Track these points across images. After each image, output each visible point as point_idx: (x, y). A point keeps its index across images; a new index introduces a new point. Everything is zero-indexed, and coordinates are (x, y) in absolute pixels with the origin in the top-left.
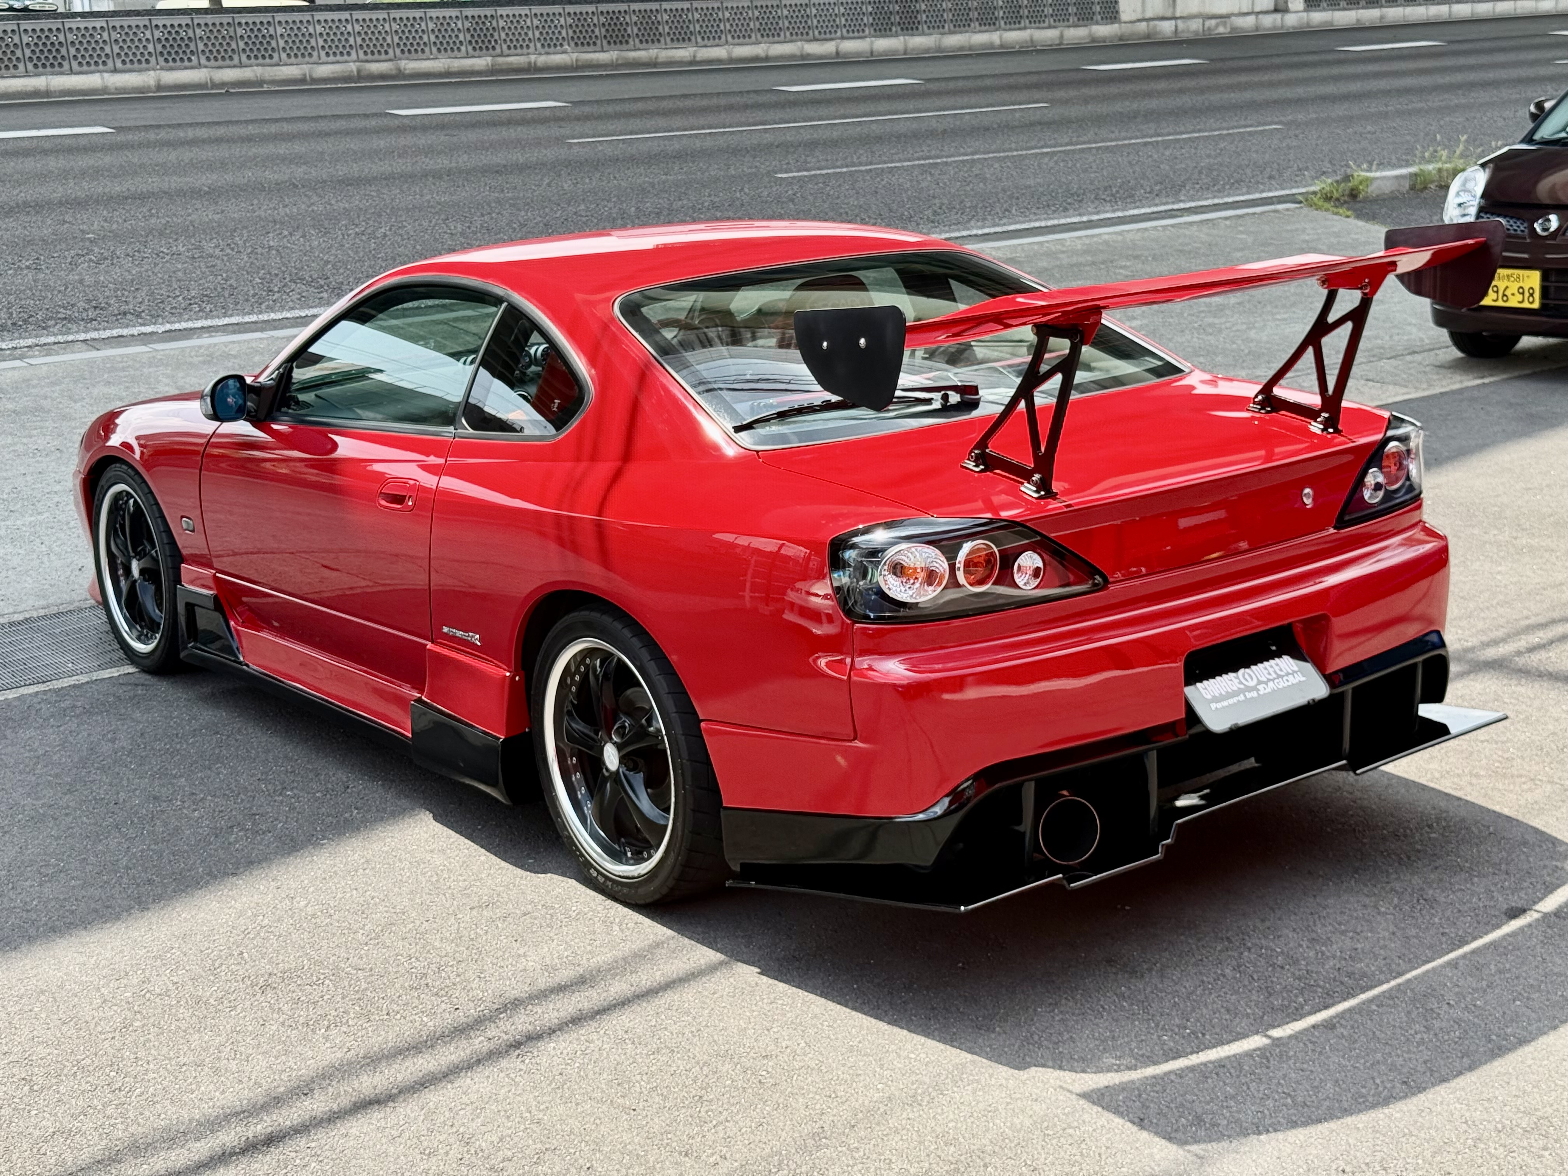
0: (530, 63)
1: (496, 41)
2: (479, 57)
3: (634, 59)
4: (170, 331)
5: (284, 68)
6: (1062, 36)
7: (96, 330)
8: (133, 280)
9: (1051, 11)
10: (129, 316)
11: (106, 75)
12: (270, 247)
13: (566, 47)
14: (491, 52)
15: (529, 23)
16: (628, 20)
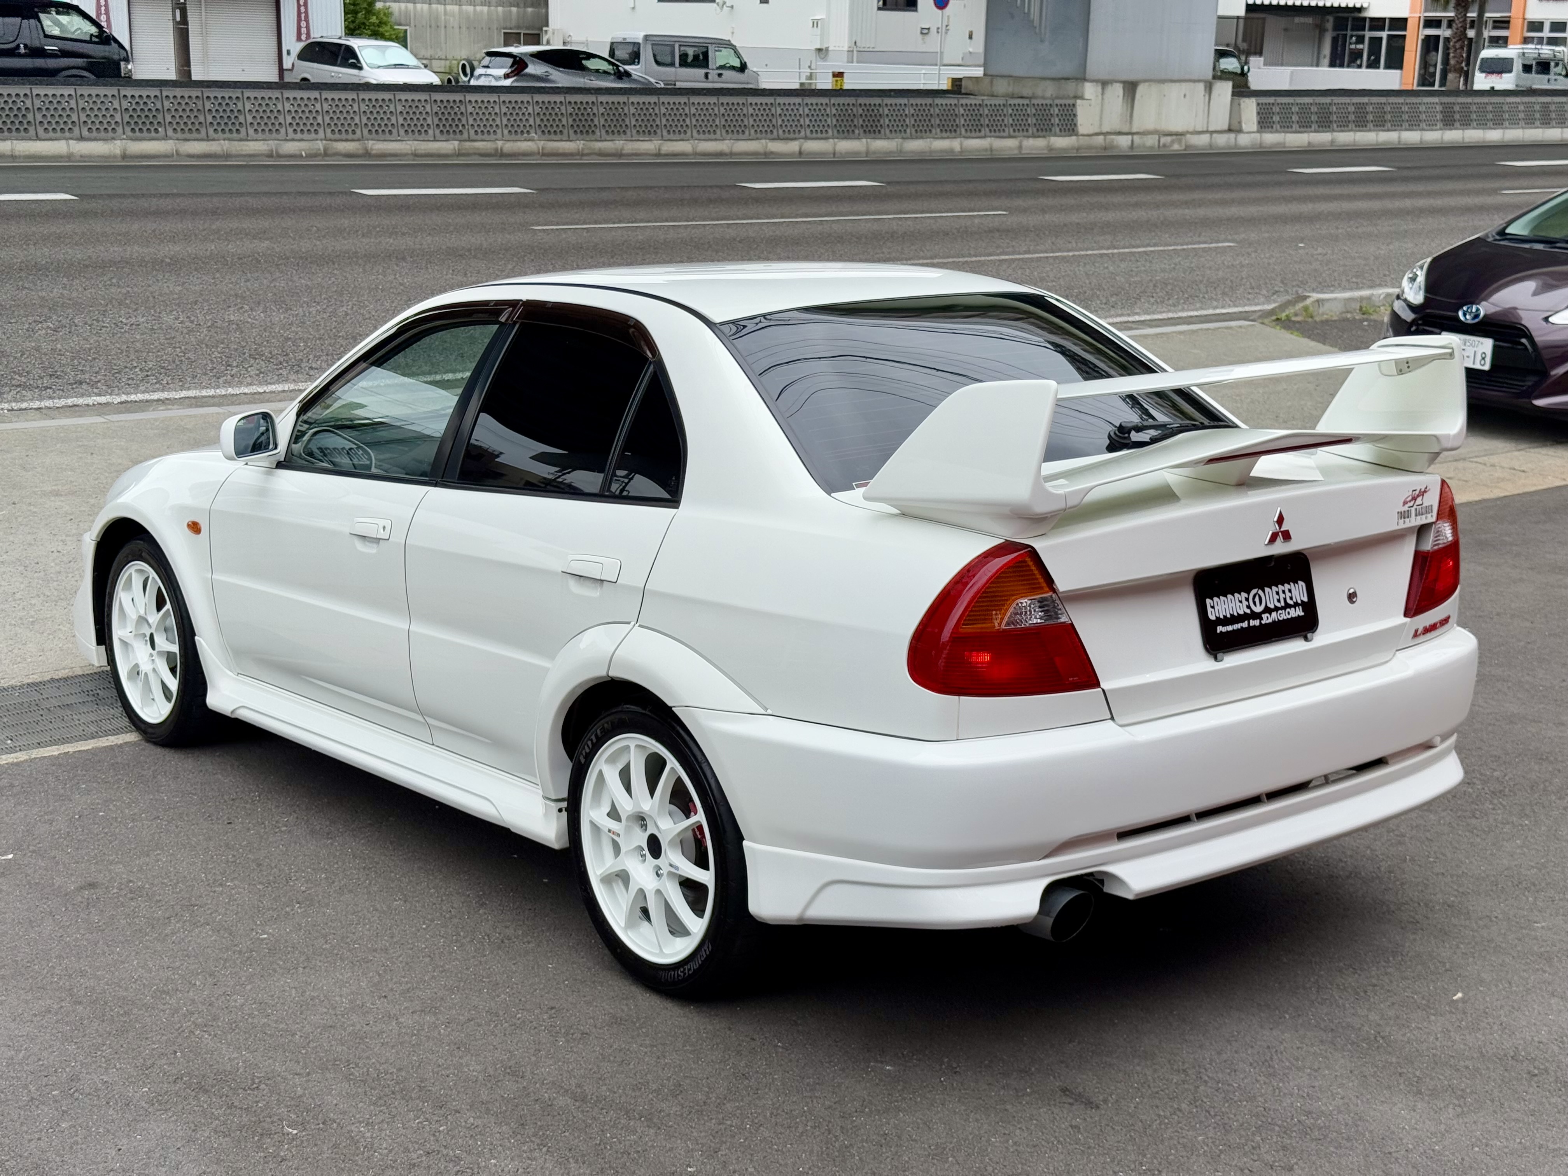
0: (496, 149)
1: (463, 125)
2: (447, 140)
3: (600, 149)
4: (126, 402)
5: (251, 143)
6: (1020, 147)
7: (50, 398)
8: (90, 349)
9: (1011, 121)
10: (84, 386)
11: (71, 142)
12: (230, 321)
13: (534, 135)
14: (458, 136)
15: (497, 110)
16: (595, 111)
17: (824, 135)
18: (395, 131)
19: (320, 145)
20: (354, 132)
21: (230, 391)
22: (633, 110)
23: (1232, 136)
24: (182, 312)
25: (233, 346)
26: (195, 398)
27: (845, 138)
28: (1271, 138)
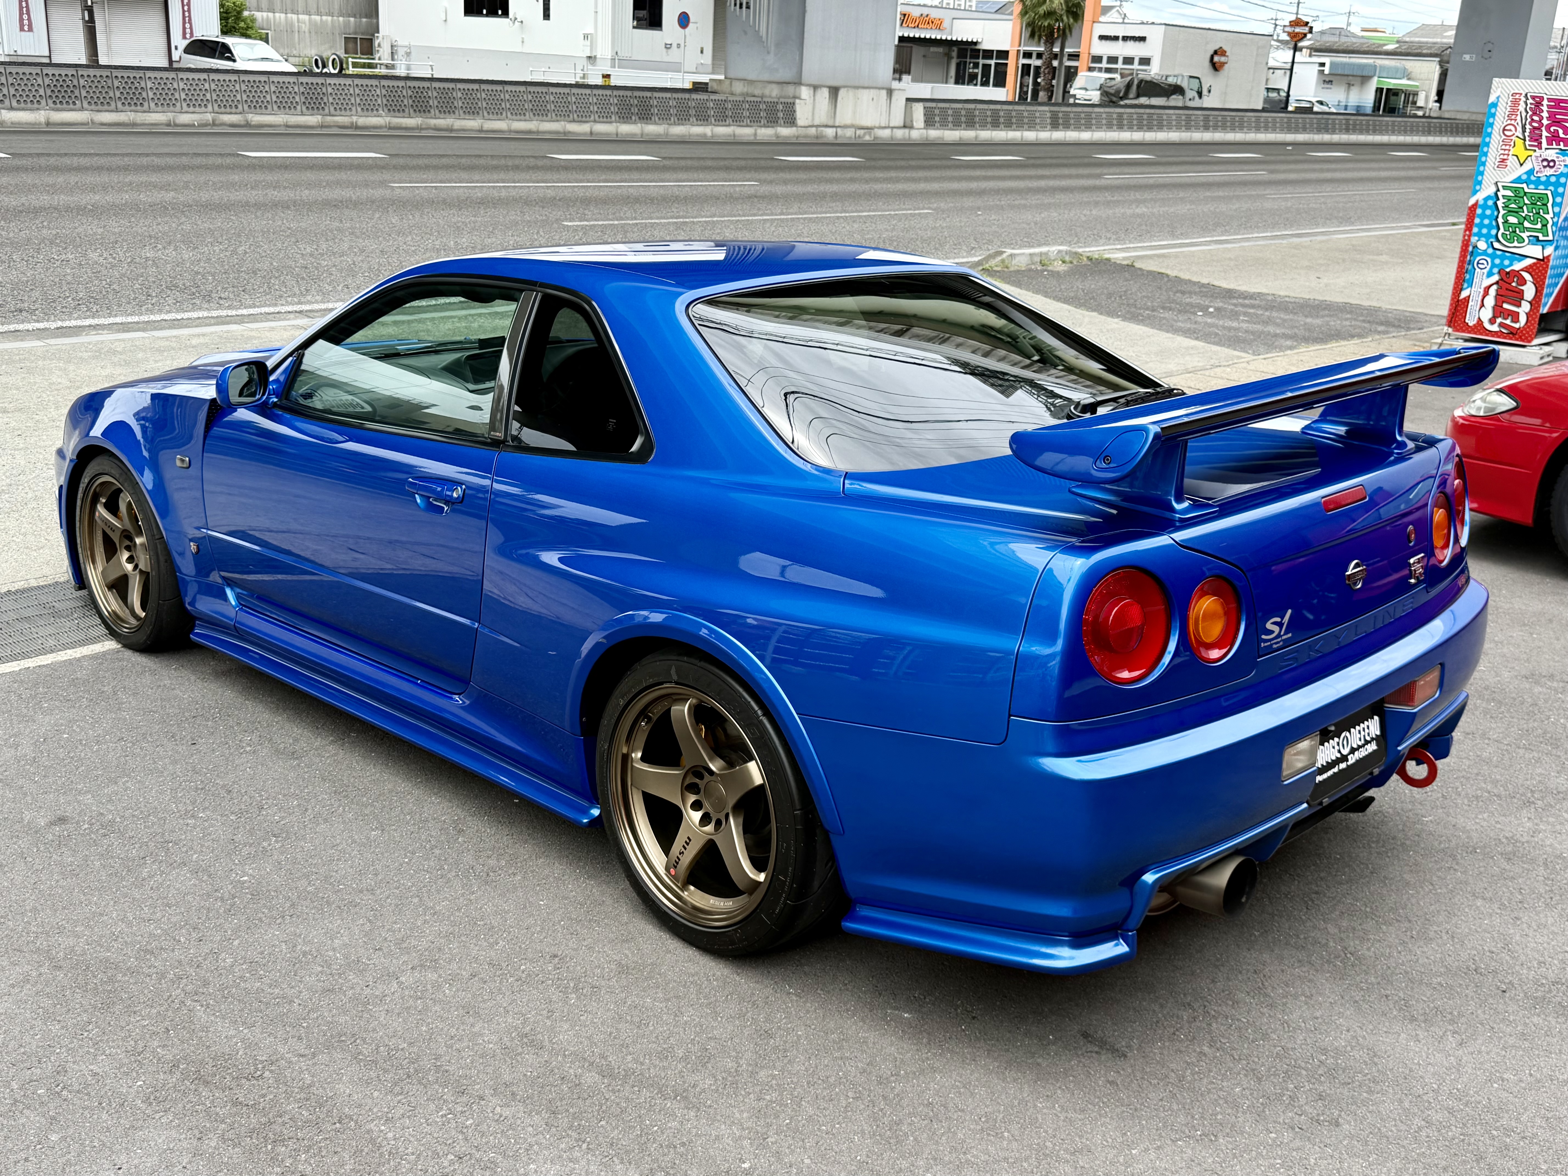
0: (352, 122)
1: (325, 103)
2: (312, 115)
3: (435, 125)
5: (152, 115)
6: (755, 134)
9: (748, 114)
13: (381, 112)
14: (321, 111)
15: (352, 91)
16: (430, 94)
17: (609, 119)
18: (269, 107)
19: (209, 117)
20: (236, 107)
21: (152, 318)
22: (460, 95)
23: (907, 131)
24: (106, 250)
25: (151, 279)
26: (121, 324)
27: (625, 122)
28: (934, 134)
